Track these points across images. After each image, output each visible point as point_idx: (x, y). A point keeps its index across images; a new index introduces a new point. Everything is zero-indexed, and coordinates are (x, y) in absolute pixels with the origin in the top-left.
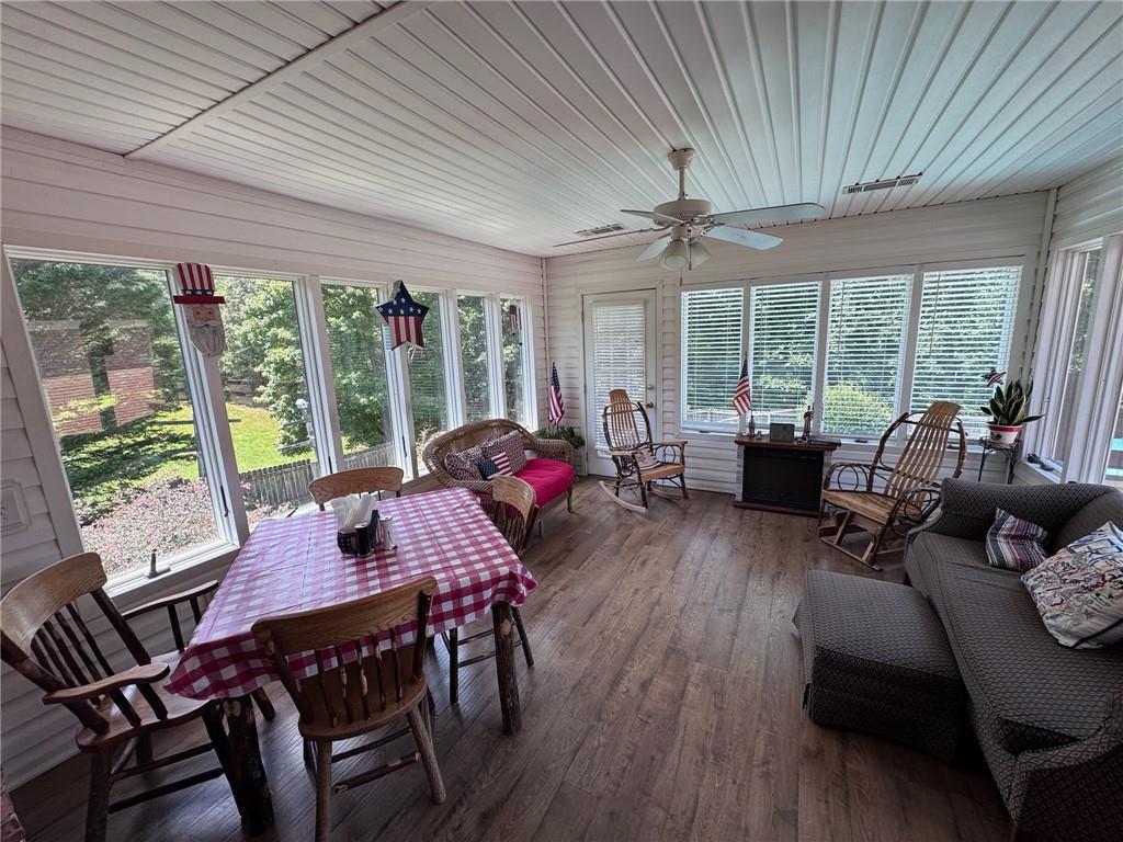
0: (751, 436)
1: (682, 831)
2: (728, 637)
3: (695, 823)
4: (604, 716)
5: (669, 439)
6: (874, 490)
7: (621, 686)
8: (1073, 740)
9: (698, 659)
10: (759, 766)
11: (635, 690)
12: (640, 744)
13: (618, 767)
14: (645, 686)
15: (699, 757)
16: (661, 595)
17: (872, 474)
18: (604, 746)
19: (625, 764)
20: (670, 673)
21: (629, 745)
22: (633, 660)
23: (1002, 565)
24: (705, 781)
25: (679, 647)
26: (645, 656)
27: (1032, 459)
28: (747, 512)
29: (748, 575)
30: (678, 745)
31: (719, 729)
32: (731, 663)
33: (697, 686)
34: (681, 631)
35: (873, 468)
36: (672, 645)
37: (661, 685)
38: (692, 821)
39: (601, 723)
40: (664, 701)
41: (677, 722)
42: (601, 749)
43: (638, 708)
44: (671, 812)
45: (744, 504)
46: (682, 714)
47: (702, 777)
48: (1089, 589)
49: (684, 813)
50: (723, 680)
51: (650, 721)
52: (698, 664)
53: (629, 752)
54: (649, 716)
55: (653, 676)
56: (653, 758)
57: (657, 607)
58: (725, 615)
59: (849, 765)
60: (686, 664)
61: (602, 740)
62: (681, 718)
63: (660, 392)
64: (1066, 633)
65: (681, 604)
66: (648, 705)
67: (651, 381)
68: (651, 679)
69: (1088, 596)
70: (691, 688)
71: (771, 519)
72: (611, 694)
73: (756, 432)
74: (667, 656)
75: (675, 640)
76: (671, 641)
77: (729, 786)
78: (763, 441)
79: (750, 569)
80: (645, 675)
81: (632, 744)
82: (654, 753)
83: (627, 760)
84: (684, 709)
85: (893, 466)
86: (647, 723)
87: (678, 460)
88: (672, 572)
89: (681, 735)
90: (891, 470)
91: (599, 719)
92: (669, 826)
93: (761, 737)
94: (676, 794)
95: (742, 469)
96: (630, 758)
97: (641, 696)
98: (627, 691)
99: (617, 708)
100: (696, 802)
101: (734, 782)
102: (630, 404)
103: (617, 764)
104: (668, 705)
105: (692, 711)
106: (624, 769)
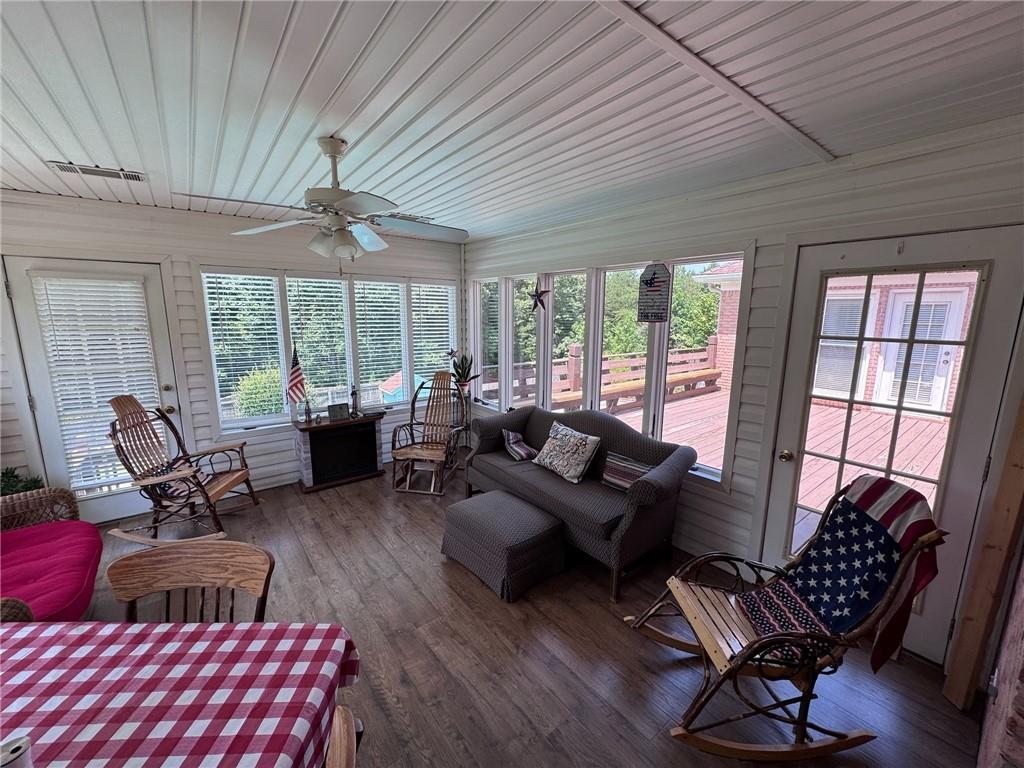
0: (309, 421)
1: (534, 734)
2: (415, 593)
3: (533, 721)
4: (406, 737)
5: (205, 446)
6: (416, 441)
7: (388, 701)
8: (621, 517)
9: (417, 625)
10: (517, 653)
11: (402, 692)
12: (453, 721)
13: (461, 754)
14: (405, 680)
15: (491, 684)
16: (329, 602)
17: (412, 430)
18: (434, 755)
19: (462, 747)
20: (411, 653)
21: (449, 731)
22: (371, 672)
23: (522, 459)
24: (509, 692)
25: (394, 628)
26: (378, 661)
27: (476, 400)
28: (321, 493)
29: (378, 541)
30: (473, 692)
31: (479, 655)
32: (437, 608)
33: (437, 644)
34: (381, 617)
35: (411, 425)
36: (386, 633)
37: (416, 668)
38: (530, 722)
39: (411, 745)
40: (430, 675)
41: (455, 680)
42: (435, 760)
43: (422, 700)
44: (518, 733)
45: (317, 487)
46: (451, 670)
47: (505, 693)
48: (574, 453)
49: (523, 724)
50: (446, 624)
51: (439, 699)
52: (420, 629)
53: (454, 735)
54: (436, 697)
55: (403, 668)
56: (471, 718)
57: (338, 615)
58: (395, 580)
59: (541, 609)
60: (414, 637)
61: (427, 753)
62: (453, 673)
63: (182, 391)
64: (573, 478)
65: (355, 597)
66: (425, 691)
67: (168, 380)
68: (403, 670)
69: (576, 456)
70: (436, 649)
71: (346, 491)
72: (390, 715)
73: (314, 416)
74: (394, 644)
75: (385, 626)
76: (383, 630)
77: (520, 679)
78: (323, 424)
79: (374, 536)
80: (396, 672)
81: (448, 727)
82: (469, 715)
83: (460, 742)
84: (449, 666)
85: (423, 420)
86: (439, 702)
87: (237, 464)
88: (316, 577)
89: (467, 684)
90: (422, 424)
91: (405, 743)
92: (526, 742)
93: (499, 635)
94: (507, 720)
95: (309, 455)
96: (459, 737)
97: (412, 690)
98: (398, 698)
99: (406, 720)
100: (520, 710)
101: (520, 675)
102: (145, 412)
103: (458, 753)
104: (437, 675)
105: (454, 662)
106: (466, 749)
